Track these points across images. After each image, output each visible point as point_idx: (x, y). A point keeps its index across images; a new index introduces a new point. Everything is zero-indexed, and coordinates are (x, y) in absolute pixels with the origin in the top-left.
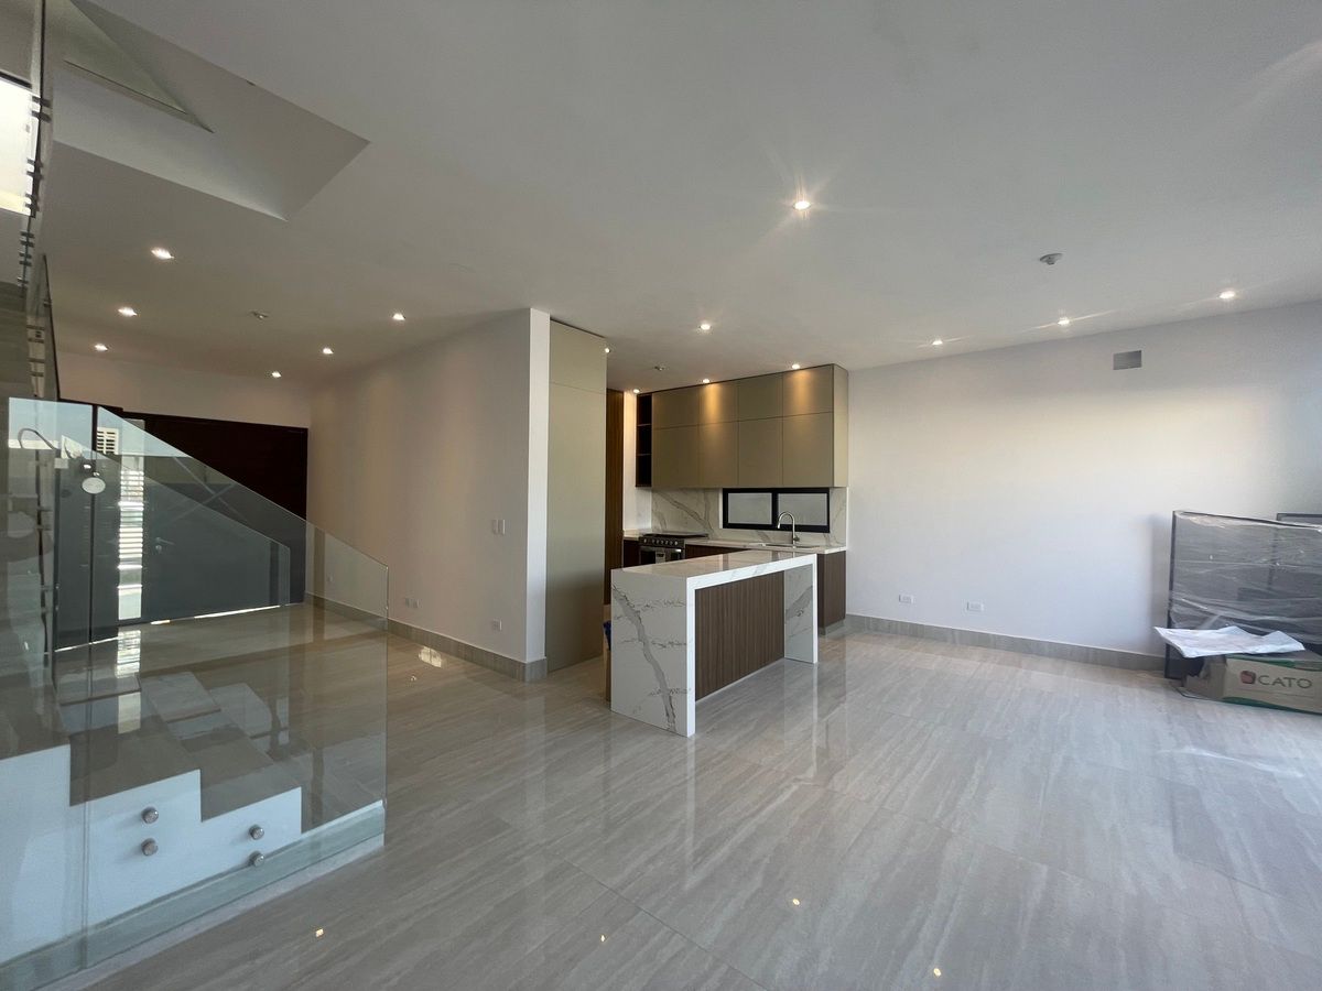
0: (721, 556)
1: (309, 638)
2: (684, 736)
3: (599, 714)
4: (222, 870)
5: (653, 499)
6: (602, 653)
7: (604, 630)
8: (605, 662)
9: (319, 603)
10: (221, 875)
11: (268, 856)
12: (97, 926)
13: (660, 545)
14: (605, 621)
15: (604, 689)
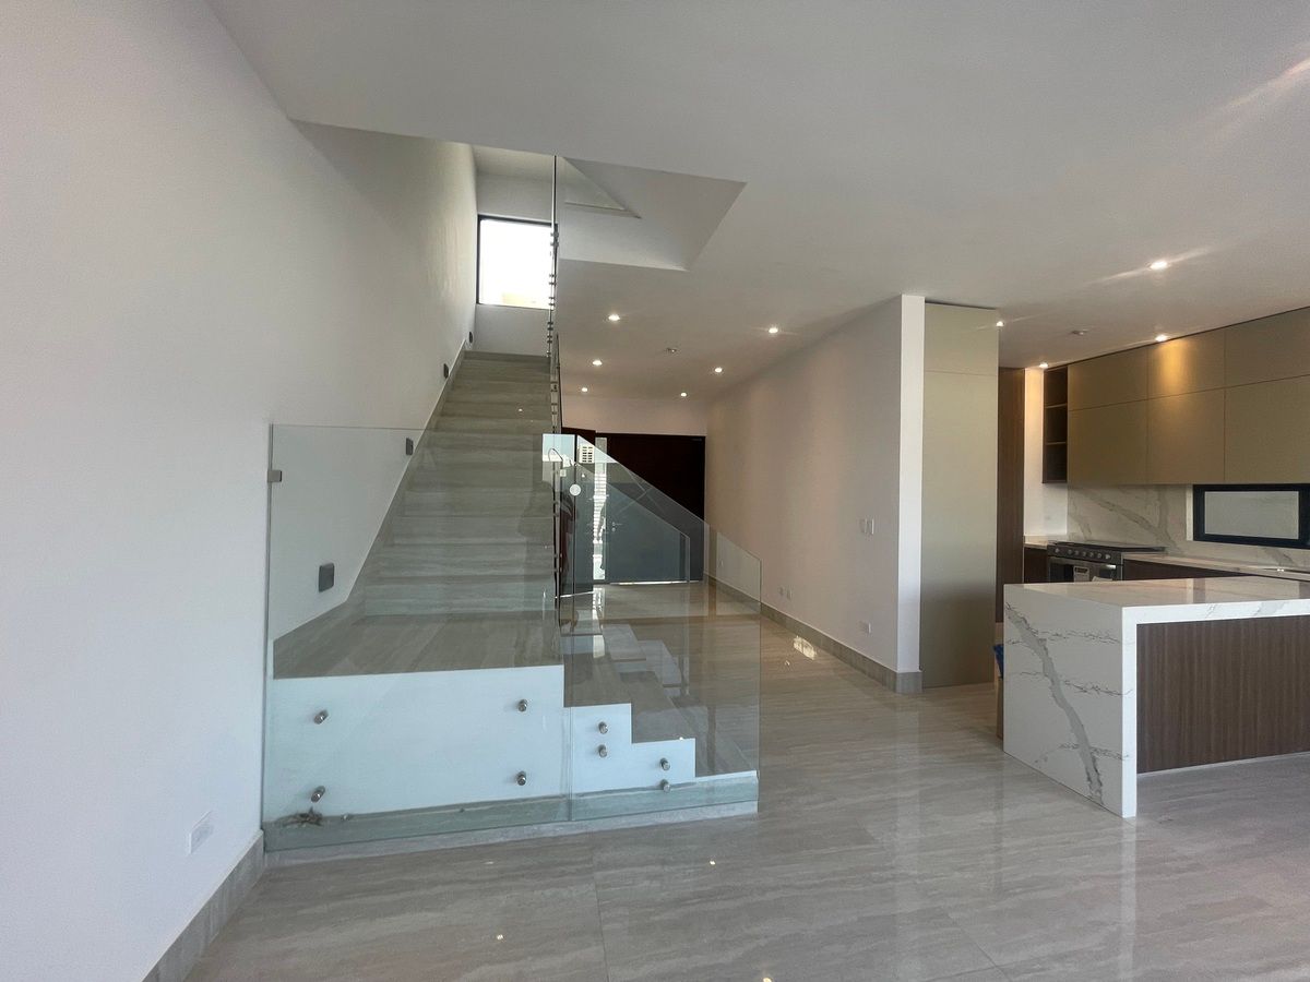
0: (1190, 582)
1: (705, 612)
2: (1118, 814)
3: (984, 751)
4: (645, 786)
5: (1070, 498)
6: (992, 681)
7: (995, 654)
8: (997, 690)
9: (713, 583)
10: (643, 789)
11: (672, 786)
12: (577, 795)
13: (1079, 558)
14: (997, 643)
15: (994, 724)
